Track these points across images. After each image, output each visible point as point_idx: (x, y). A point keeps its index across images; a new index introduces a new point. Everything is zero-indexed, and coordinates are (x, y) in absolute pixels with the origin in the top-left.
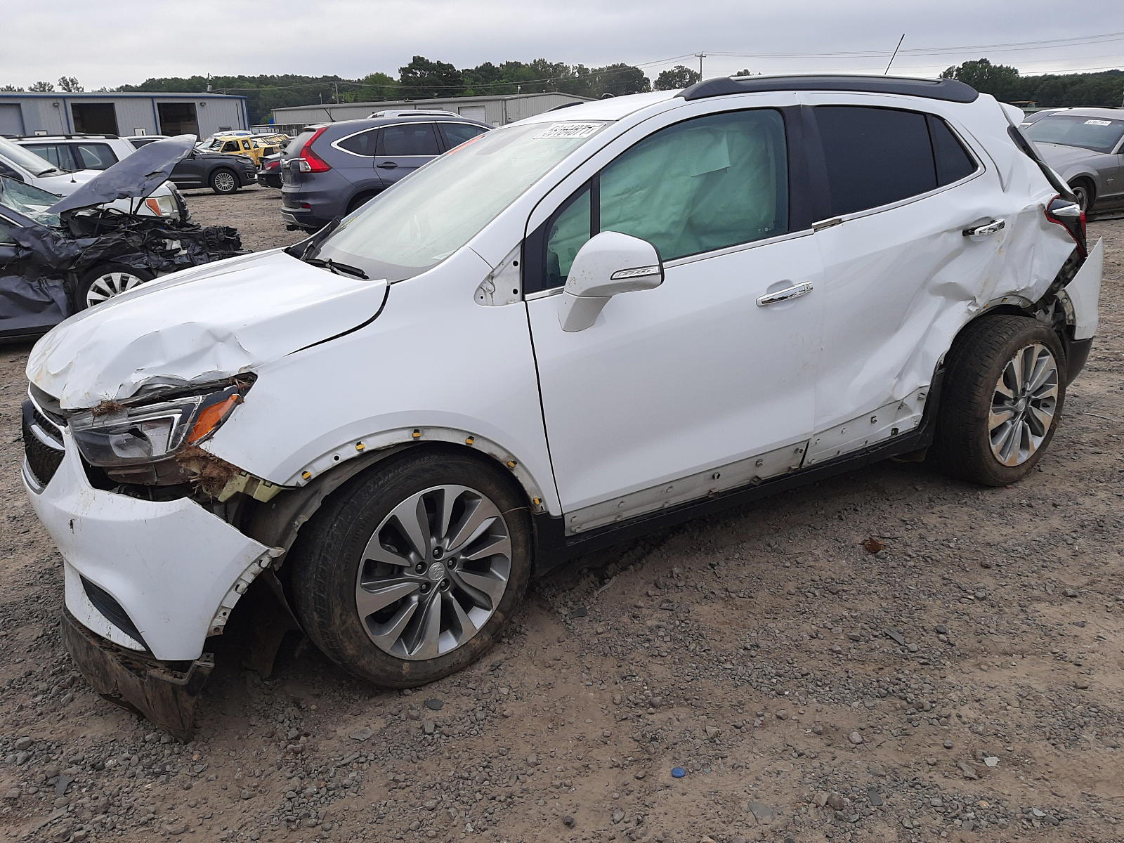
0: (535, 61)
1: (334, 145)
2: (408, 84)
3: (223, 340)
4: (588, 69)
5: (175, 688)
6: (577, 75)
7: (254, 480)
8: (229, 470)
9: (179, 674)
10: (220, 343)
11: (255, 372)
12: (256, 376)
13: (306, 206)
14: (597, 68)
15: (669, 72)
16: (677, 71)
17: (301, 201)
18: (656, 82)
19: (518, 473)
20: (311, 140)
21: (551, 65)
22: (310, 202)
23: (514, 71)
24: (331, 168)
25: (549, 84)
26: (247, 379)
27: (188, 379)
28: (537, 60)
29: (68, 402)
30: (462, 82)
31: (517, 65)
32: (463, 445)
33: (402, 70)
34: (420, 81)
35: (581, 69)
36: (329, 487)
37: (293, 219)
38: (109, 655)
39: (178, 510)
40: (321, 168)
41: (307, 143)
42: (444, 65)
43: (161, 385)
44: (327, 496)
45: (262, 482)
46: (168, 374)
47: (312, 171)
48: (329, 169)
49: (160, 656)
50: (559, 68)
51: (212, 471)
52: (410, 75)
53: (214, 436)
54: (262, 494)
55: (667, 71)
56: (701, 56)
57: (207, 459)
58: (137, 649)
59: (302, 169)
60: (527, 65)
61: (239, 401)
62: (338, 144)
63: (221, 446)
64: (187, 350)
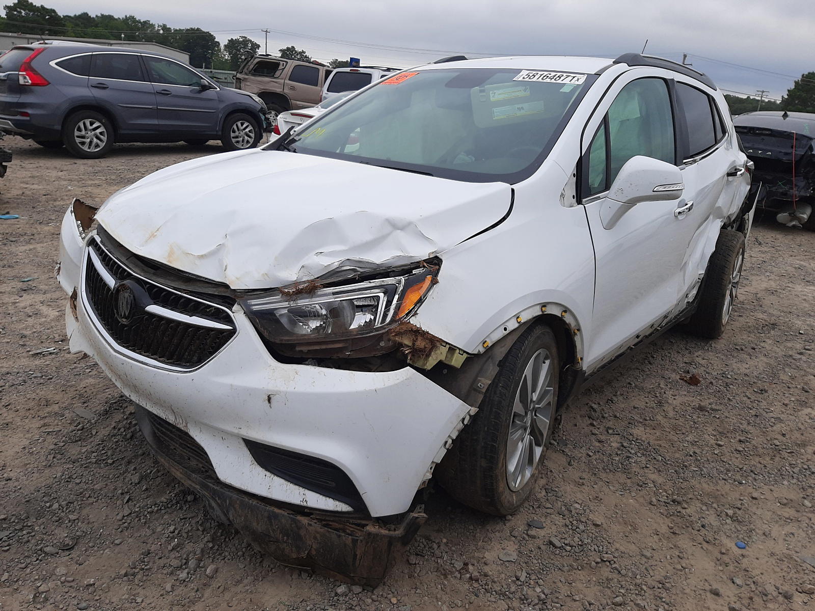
0: (126, 16)
1: (52, 63)
2: (13, 20)
3: (403, 228)
4: (170, 28)
5: (391, 541)
6: (161, 32)
7: (452, 349)
8: (434, 342)
9: (393, 527)
10: (400, 231)
11: (440, 257)
12: (441, 261)
13: (26, 114)
14: (178, 29)
15: (236, 39)
16: (241, 40)
17: (19, 110)
18: (225, 46)
19: (577, 339)
20: (30, 57)
21: (139, 22)
22: (29, 111)
23: (108, 22)
24: (50, 83)
25: (138, 36)
26: (435, 262)
27: (378, 262)
28: (128, 16)
29: (237, 282)
30: (64, 25)
31: (110, 18)
32: (559, 317)
33: (6, 7)
34: (24, 20)
35: (164, 27)
36: (500, 353)
37: (9, 125)
38: (304, 520)
39: (405, 378)
40: (40, 81)
41: (27, 59)
42: (47, 9)
43: (349, 268)
44: (500, 361)
45: (458, 351)
46: (356, 257)
47: (33, 85)
48: (47, 85)
49: (377, 513)
50: (146, 24)
51: (421, 343)
52: (15, 13)
53: (418, 312)
54: (457, 361)
55: (234, 39)
56: (266, 31)
57: (418, 332)
58: (344, 510)
59: (22, 81)
60: (119, 18)
61: (434, 282)
62: (56, 64)
63: (424, 320)
64: (368, 237)
